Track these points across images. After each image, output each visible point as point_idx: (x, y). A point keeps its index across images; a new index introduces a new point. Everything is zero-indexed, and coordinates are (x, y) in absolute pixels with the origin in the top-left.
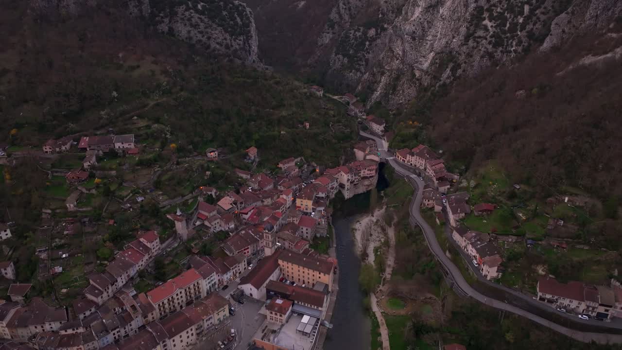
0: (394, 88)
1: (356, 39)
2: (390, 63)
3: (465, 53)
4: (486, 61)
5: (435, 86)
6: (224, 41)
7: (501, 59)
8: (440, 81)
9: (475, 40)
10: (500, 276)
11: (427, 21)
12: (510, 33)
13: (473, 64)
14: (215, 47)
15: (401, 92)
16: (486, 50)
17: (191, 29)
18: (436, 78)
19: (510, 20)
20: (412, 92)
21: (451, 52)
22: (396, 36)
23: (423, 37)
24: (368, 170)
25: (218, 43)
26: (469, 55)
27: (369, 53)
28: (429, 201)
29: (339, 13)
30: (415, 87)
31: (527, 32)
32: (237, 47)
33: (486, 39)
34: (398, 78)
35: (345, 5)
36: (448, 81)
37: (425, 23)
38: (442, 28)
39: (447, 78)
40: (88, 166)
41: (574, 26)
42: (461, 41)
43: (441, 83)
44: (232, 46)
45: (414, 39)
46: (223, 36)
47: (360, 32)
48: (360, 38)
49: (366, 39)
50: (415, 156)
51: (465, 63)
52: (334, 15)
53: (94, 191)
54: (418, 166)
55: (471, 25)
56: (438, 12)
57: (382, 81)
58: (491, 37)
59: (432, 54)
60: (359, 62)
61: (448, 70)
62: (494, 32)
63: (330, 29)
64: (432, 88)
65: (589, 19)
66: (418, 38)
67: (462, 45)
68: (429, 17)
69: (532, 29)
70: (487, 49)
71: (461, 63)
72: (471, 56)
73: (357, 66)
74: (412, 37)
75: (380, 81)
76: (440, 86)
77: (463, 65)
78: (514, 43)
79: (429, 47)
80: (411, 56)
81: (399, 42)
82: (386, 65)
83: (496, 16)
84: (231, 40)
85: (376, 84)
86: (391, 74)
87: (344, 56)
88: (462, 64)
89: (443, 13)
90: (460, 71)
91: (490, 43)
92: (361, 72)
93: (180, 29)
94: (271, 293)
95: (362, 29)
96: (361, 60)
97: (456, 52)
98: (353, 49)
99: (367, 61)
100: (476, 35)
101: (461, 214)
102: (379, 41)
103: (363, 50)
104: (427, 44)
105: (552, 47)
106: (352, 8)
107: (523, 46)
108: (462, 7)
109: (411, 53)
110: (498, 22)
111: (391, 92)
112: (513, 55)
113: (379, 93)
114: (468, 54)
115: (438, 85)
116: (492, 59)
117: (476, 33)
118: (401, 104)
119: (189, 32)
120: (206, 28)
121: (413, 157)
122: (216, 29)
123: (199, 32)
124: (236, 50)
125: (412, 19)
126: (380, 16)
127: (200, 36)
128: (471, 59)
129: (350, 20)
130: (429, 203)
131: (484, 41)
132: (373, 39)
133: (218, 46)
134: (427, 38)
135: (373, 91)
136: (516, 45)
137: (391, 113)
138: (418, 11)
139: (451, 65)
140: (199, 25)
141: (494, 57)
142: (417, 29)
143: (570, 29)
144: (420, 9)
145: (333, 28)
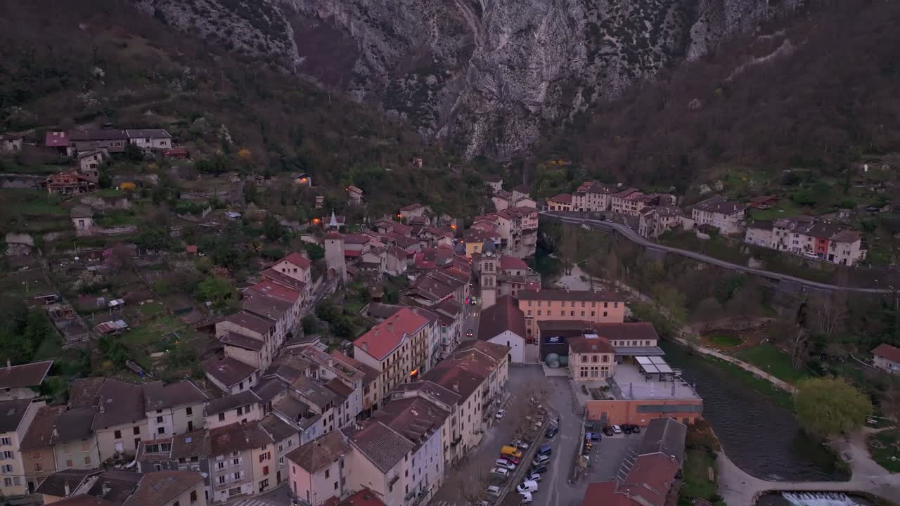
0: (500, 134)
1: (411, 88)
2: (480, 106)
3: (594, 73)
4: (626, 81)
5: (567, 116)
6: (255, 40)
7: (642, 77)
8: (574, 108)
9: (601, 58)
10: (864, 255)
11: (524, 47)
12: (642, 49)
13: (612, 83)
14: (242, 47)
15: (513, 136)
16: (621, 66)
17: (195, 16)
18: (565, 106)
19: (635, 35)
20: (531, 132)
21: (573, 76)
22: (480, 71)
23: (524, 66)
24: (531, 219)
25: (244, 42)
26: (602, 75)
27: (436, 104)
28: (667, 219)
29: (367, 64)
30: (535, 124)
31: (661, 46)
32: (278, 50)
33: (617, 55)
34: (501, 121)
35: (375, 54)
36: (584, 109)
37: (522, 49)
38: (546, 54)
39: (581, 105)
40: (93, 166)
41: (715, 34)
42: (583, 60)
43: (576, 110)
44: (269, 48)
45: (512, 68)
46: (252, 31)
47: (414, 80)
48: (417, 87)
49: (426, 87)
50: (587, 195)
51: (599, 84)
52: (359, 68)
53: (125, 204)
54: (593, 209)
55: (590, 43)
56: (533, 36)
57: (476, 129)
58: (621, 52)
59: (544, 85)
60: (426, 116)
61: (579, 95)
62: (623, 48)
63: (360, 84)
64: (564, 120)
65: (732, 23)
66: (519, 66)
67: (587, 65)
68: (523, 41)
69: (665, 43)
70: (623, 65)
71: (593, 86)
72: (605, 76)
73: (424, 121)
74: (509, 66)
75: (473, 131)
76: (575, 116)
77: (597, 88)
78: (651, 59)
79: (537, 76)
80: (515, 89)
81: (488, 77)
82: (476, 109)
83: (617, 32)
84: (266, 40)
85: (467, 136)
86: (488, 119)
87: (400, 111)
88: (595, 86)
89: (539, 38)
90: (595, 96)
91: (623, 58)
92: (432, 128)
93: (175, 14)
94: (553, 339)
95: (416, 77)
96: (427, 113)
97: (581, 74)
98: (411, 100)
99: (436, 114)
100: (602, 52)
101: (739, 213)
102: (444, 90)
103: (426, 101)
104: (532, 73)
105: (701, 57)
106: (386, 58)
107: (663, 61)
108: (566, 28)
109: (514, 84)
110: (623, 37)
111: (497, 139)
112: (655, 71)
113: (475, 146)
114: (599, 74)
115: (571, 114)
116: (632, 77)
117: (600, 50)
118: (518, 151)
119: (192, 21)
120: (221, 17)
121: (583, 198)
122: (239, 21)
123: (210, 22)
124: (276, 55)
125: (498, 48)
126: (436, 61)
127: (212, 28)
128: (606, 80)
129: (387, 73)
130: (669, 222)
131: (614, 57)
132: (435, 89)
133: (246, 47)
134: (530, 66)
135: (464, 145)
136: (655, 61)
137: (505, 166)
138: (504, 39)
139: (580, 90)
140: (209, 12)
141: (633, 75)
142: (513, 56)
143: (712, 37)
144: (506, 36)
145: (364, 84)
